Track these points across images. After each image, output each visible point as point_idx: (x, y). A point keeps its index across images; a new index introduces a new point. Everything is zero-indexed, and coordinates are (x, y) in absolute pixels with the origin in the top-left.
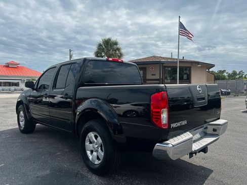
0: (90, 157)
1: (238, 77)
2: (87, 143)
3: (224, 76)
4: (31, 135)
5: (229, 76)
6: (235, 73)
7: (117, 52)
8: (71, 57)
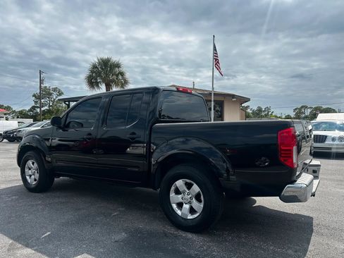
0: (179, 212)
1: (263, 114)
2: (172, 195)
3: (249, 113)
4: (49, 194)
5: (253, 113)
6: (260, 110)
7: (120, 77)
8: (41, 82)
